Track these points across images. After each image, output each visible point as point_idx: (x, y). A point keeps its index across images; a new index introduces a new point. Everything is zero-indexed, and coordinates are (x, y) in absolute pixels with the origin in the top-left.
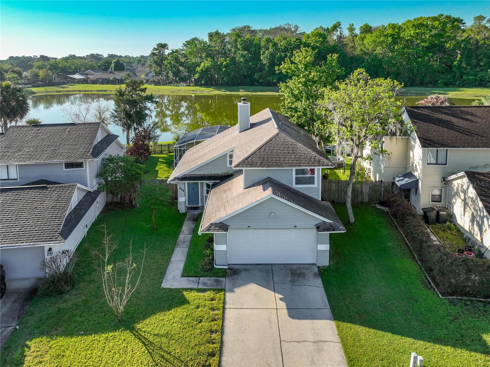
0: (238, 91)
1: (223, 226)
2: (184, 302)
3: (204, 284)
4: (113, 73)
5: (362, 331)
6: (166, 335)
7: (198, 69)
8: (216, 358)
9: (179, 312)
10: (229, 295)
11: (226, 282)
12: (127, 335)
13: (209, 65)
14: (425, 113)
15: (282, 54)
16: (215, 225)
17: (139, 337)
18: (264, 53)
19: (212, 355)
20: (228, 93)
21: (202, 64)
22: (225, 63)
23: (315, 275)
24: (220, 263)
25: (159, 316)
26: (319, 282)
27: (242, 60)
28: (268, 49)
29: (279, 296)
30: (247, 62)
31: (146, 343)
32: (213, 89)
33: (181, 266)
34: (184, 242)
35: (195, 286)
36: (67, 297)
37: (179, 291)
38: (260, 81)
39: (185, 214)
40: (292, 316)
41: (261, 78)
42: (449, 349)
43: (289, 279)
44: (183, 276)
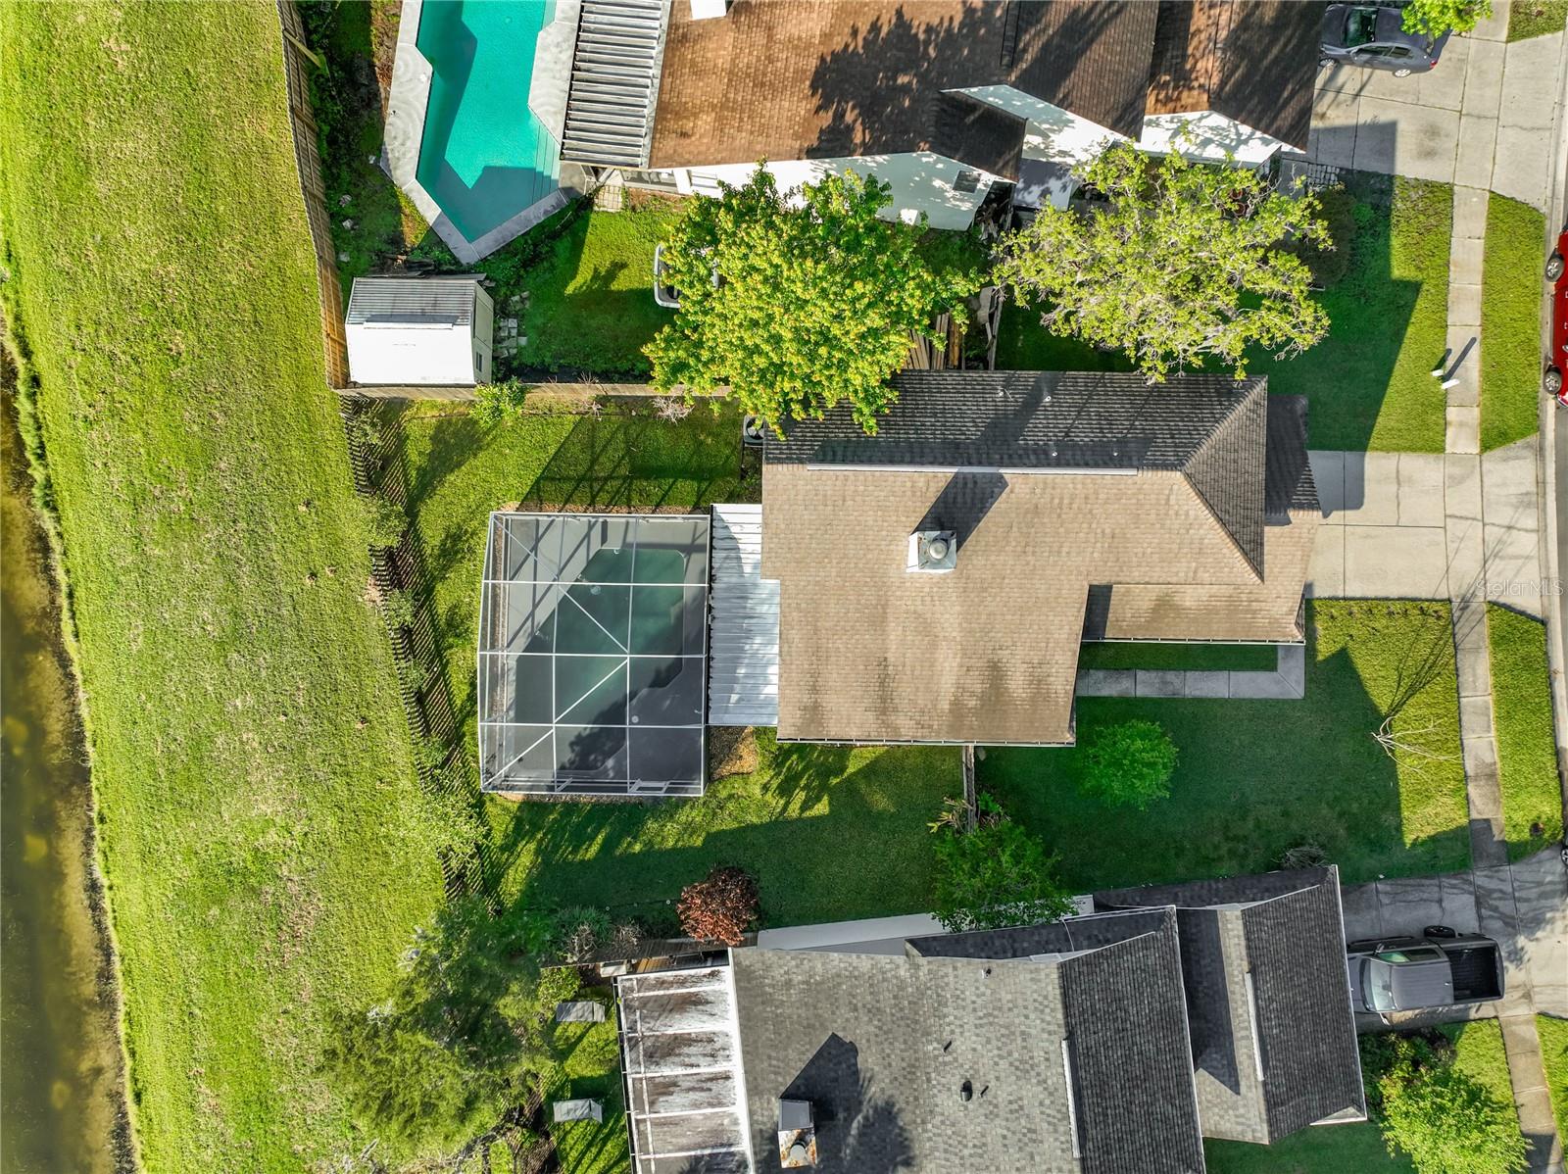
2: (1342, 658)
6: (1396, 673)
10: (1319, 593)
12: (1394, 722)
14: (1037, 45)
19: (1420, 610)
31: (1410, 694)
33: (1243, 676)
34: (1165, 683)
35: (1301, 648)
40: (1356, 505)
42: (1410, 330)
44: (1273, 668)
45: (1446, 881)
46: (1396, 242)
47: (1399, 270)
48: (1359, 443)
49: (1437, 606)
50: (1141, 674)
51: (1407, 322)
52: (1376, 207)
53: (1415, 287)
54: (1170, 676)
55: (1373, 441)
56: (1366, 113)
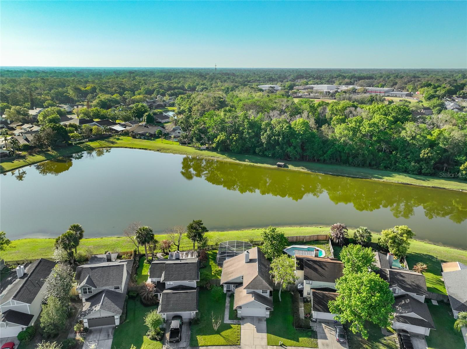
0: (244, 161)
1: (240, 307)
2: (231, 328)
3: (235, 322)
4: (147, 127)
5: (272, 336)
6: (228, 336)
7: (216, 140)
8: (239, 341)
9: (230, 330)
10: (242, 326)
11: (241, 322)
12: (218, 335)
13: (224, 138)
15: (276, 137)
16: (238, 307)
17: (221, 336)
18: (263, 134)
19: (238, 340)
20: (237, 162)
21: (219, 137)
22: (235, 138)
23: (265, 321)
24: (239, 316)
25: (225, 331)
26: (265, 323)
27: (247, 136)
28: (266, 131)
29: (255, 326)
30: (251, 138)
31: (224, 338)
32: (226, 157)
33: (228, 316)
34: (228, 307)
35: (233, 323)
36: (200, 325)
37: (230, 324)
38: (260, 154)
39: (226, 294)
40: (257, 332)
41: (261, 151)
42: (290, 340)
43: (258, 321)
44: (229, 319)
45: (189, 342)
46: (305, 338)
47: (300, 339)
48: (268, 332)
49: (239, 343)
50: (229, 304)
51: (291, 340)
52: (311, 336)
53: (298, 341)
54: (229, 308)
55: (269, 334)
56: (328, 335)
